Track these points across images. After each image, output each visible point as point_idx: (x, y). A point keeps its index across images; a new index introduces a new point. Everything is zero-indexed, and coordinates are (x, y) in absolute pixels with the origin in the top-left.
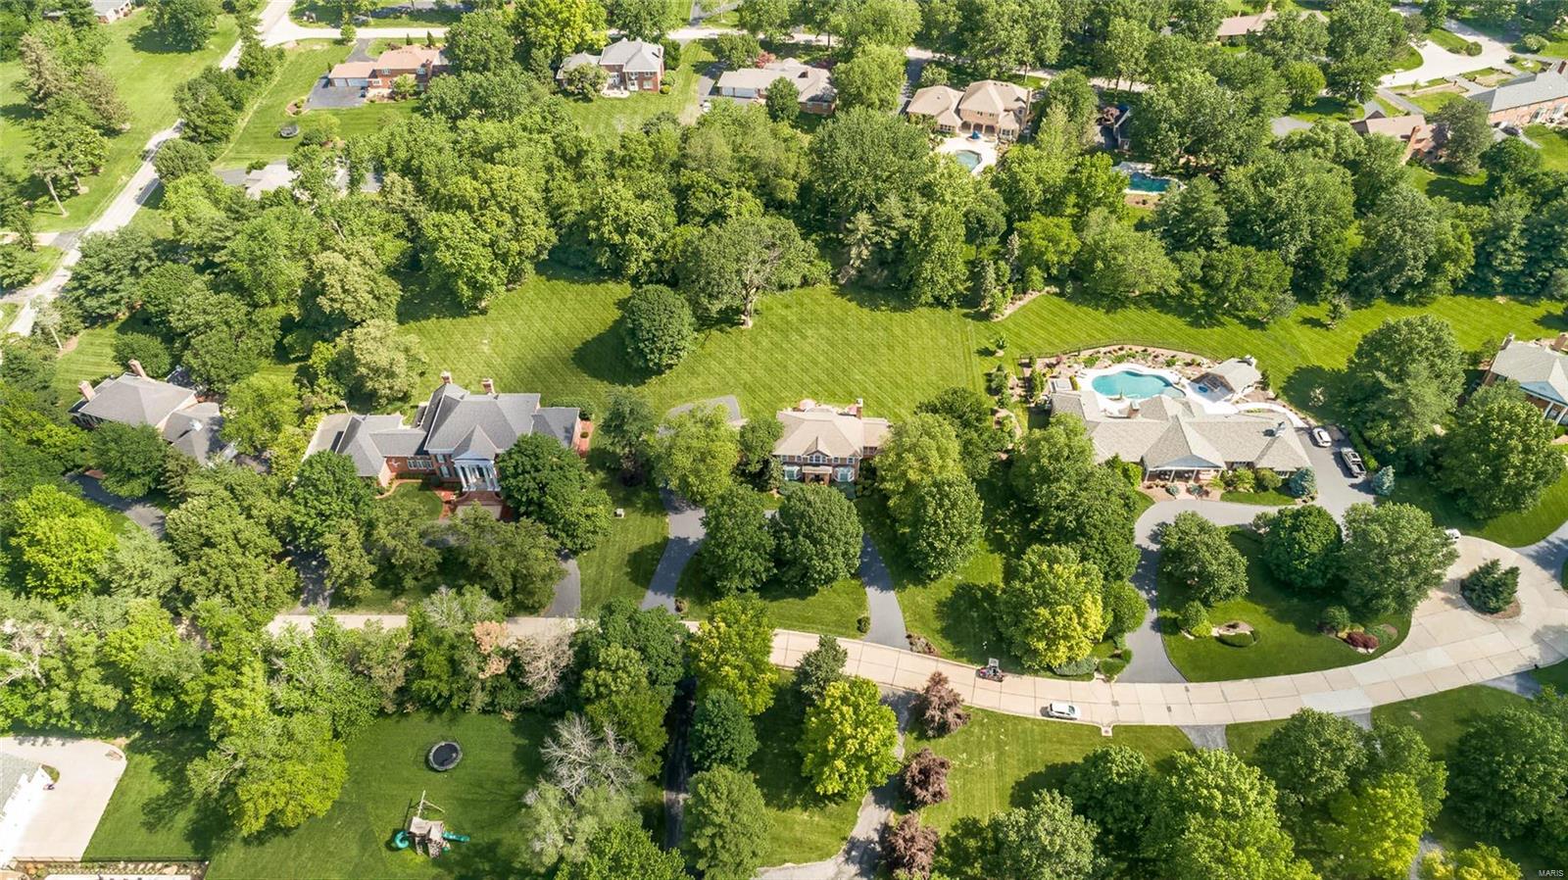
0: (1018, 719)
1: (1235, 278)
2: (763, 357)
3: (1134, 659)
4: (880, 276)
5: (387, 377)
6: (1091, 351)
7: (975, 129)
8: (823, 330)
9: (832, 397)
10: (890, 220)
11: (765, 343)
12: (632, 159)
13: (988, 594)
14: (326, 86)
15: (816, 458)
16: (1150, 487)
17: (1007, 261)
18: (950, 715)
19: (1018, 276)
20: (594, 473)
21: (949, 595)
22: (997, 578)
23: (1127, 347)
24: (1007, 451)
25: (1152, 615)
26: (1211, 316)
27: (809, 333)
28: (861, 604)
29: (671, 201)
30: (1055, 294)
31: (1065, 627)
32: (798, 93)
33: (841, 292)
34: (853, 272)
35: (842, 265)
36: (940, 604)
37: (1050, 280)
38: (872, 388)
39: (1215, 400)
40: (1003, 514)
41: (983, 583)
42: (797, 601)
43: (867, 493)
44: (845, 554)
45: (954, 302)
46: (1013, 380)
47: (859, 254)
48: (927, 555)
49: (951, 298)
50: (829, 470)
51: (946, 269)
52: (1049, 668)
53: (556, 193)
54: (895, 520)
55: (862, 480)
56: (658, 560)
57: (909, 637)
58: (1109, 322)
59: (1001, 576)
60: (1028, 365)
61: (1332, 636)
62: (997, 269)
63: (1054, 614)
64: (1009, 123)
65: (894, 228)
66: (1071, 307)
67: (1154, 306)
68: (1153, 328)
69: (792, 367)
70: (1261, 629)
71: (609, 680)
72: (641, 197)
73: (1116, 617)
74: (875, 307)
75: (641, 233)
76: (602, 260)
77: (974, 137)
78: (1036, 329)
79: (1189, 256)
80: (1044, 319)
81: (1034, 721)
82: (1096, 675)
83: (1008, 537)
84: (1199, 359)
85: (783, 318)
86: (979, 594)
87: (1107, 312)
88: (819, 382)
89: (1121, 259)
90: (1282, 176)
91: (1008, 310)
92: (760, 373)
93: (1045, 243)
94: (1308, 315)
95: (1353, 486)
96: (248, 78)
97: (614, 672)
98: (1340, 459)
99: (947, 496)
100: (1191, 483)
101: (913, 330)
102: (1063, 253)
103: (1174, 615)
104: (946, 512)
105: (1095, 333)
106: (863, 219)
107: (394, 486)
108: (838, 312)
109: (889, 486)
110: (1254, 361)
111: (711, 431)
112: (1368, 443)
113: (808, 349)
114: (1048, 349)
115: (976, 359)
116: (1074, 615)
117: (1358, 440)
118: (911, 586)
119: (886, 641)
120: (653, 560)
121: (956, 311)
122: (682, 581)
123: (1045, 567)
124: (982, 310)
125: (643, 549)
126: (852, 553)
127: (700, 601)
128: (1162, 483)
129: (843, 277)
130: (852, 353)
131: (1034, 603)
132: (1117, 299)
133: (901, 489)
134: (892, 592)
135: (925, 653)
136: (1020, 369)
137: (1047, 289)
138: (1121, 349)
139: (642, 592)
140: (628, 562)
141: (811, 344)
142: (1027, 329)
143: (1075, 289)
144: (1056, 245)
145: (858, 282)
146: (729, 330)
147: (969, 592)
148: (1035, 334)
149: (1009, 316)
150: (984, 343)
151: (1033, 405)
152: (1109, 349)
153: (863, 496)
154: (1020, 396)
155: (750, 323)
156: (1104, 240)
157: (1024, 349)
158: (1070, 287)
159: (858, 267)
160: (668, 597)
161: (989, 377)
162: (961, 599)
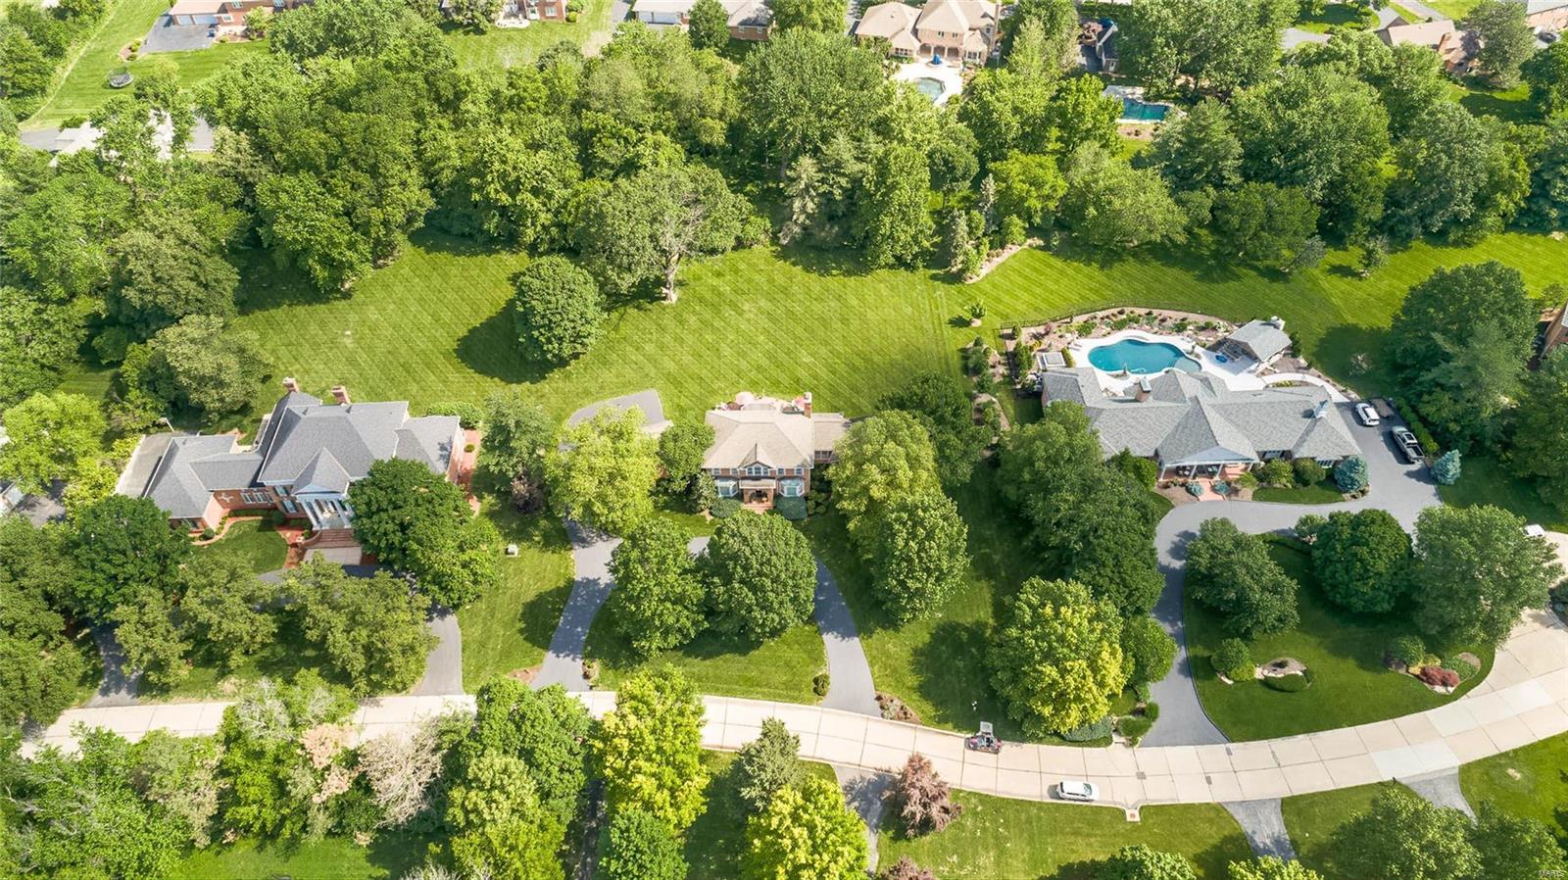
0: (1021, 804)
1: (1254, 223)
2: (690, 339)
3: (1161, 713)
4: (829, 233)
5: (215, 387)
6: (1085, 317)
7: (935, 54)
8: (763, 303)
9: (776, 387)
10: (839, 164)
11: (693, 319)
12: (522, 100)
13: (976, 633)
14: (168, 24)
15: (755, 470)
16: (1167, 487)
17: (981, 209)
18: (935, 811)
19: (993, 228)
20: (480, 498)
21: (927, 638)
22: (985, 614)
23: (1128, 310)
24: (990, 447)
25: (1181, 654)
26: (1224, 268)
27: (746, 307)
28: (817, 657)
29: (572, 150)
30: (1039, 248)
31: (1077, 688)
32: (726, 17)
33: (784, 254)
34: (797, 229)
35: (783, 220)
37: (1032, 231)
39: (1237, 372)
41: (968, 620)
42: (737, 657)
43: (821, 509)
44: (794, 600)
45: (919, 262)
46: (994, 357)
47: (803, 208)
48: (898, 596)
49: (915, 257)
50: (772, 484)
51: (908, 223)
52: (1057, 734)
53: (429, 146)
54: (855, 545)
55: (814, 494)
56: (561, 611)
57: (879, 698)
58: (1104, 279)
59: (990, 609)
60: (1011, 337)
61: (1402, 671)
62: (970, 221)
63: (1063, 672)
64: (975, 44)
65: (844, 175)
66: (1058, 263)
67: (1157, 259)
68: (1156, 285)
69: (726, 351)
70: (1315, 666)
71: (482, 805)
72: (535, 146)
73: (1137, 663)
74: (825, 271)
75: (536, 192)
76: (491, 225)
77: (936, 62)
78: (1017, 291)
79: (1196, 196)
80: (1026, 278)
81: (1040, 806)
82: (1115, 738)
84: (1215, 321)
85: (714, 289)
86: (965, 636)
87: (1102, 267)
88: (759, 368)
89: (1117, 203)
90: (1304, 95)
91: (985, 269)
92: (687, 359)
93: (1026, 187)
94: (1337, 263)
95: (1410, 474)
96: (70, 18)
97: (489, 791)
98: (1392, 441)
99: (921, 523)
100: (1217, 478)
102: (1048, 197)
103: (1206, 654)
104: (921, 543)
105: (1090, 294)
106: (807, 166)
107: (227, 527)
108: (780, 280)
109: (846, 505)
110: (1282, 323)
111: (621, 445)
112: (1424, 420)
113: (744, 326)
114: (1034, 316)
115: (948, 332)
116: (1089, 673)
117: (1411, 416)
118: (879, 630)
119: (851, 706)
120: (554, 610)
121: (922, 272)
122: (591, 637)
123: (1048, 610)
124: (954, 270)
125: (541, 597)
126: (802, 596)
127: (615, 664)
128: (1181, 480)
129: (786, 235)
130: (799, 331)
131: (1037, 658)
132: (1112, 250)
133: (863, 509)
134: (856, 639)
135: (900, 719)
136: (1000, 340)
137: (1029, 241)
138: (1121, 313)
139: (540, 654)
140: (523, 614)
141: (748, 320)
142: (1007, 292)
143: (1062, 241)
144: (1038, 189)
145: (804, 241)
146: (648, 306)
147: (952, 633)
148: (1018, 298)
149: (987, 276)
150: (958, 312)
151: (1019, 387)
152: (1106, 313)
153: (816, 514)
154: (1003, 376)
155: (674, 297)
156: (1096, 181)
157: (1005, 317)
158: (1057, 238)
159: (803, 223)
160: (573, 660)
161: (965, 354)
162: (942, 644)
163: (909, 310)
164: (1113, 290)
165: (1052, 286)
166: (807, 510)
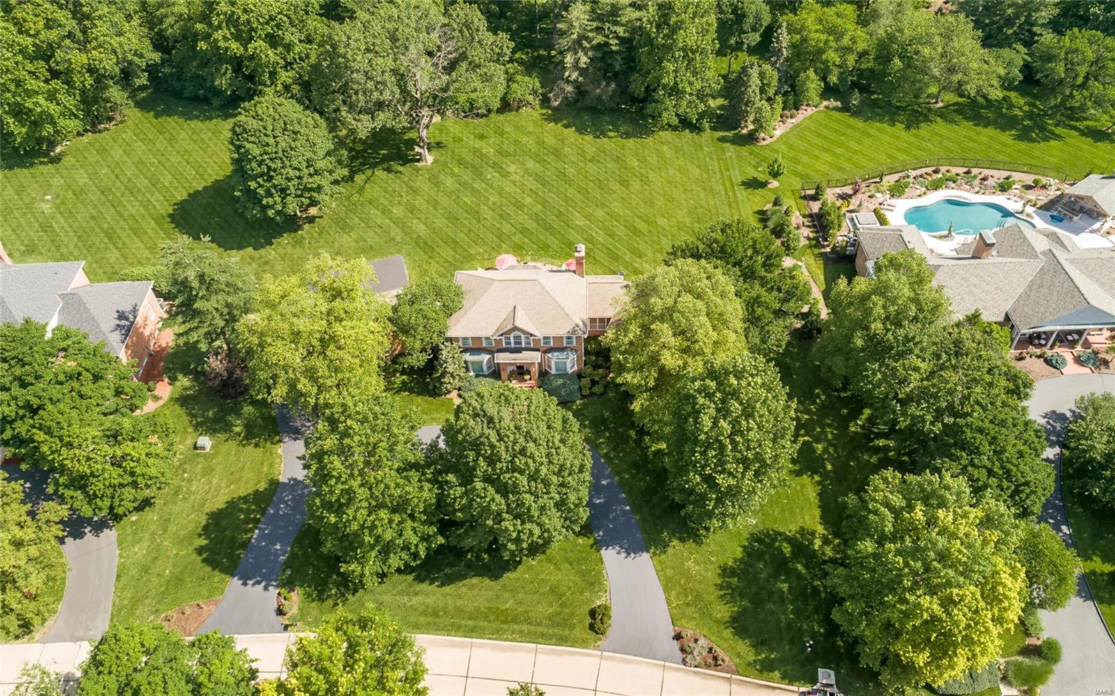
2: (445, 201)
4: (605, 90)
6: (896, 177)
8: (530, 164)
9: (543, 251)
10: (615, 11)
11: (449, 182)
13: (801, 547)
15: (513, 339)
16: (1020, 358)
17: (774, 62)
19: (786, 88)
20: (173, 380)
21: (739, 552)
22: (811, 519)
23: (943, 169)
24: (801, 316)
26: (1042, 128)
27: (512, 168)
28: (594, 581)
30: (836, 109)
31: (967, 626)
33: (555, 116)
34: (569, 88)
35: (554, 82)
36: (725, 571)
37: (829, 91)
38: (600, 236)
39: (1077, 231)
41: (791, 528)
42: (487, 581)
43: (596, 389)
44: (560, 505)
45: (706, 124)
46: (796, 218)
47: (575, 62)
48: (704, 497)
49: (701, 116)
50: (536, 357)
51: (695, 73)
52: (927, 687)
54: (642, 432)
55: (589, 370)
56: (256, 521)
57: (678, 637)
58: (912, 140)
59: (818, 513)
60: (814, 198)
62: (762, 75)
65: (621, 23)
66: (858, 123)
67: (967, 119)
68: (971, 144)
69: (488, 214)
74: (600, 133)
78: (817, 152)
79: (1006, 52)
80: (825, 138)
82: (1006, 691)
83: (819, 447)
84: (1044, 180)
85: (476, 152)
86: (787, 549)
87: (908, 128)
88: (524, 231)
91: (778, 129)
92: (441, 222)
99: (735, 393)
100: (1079, 348)
101: (653, 160)
102: (847, 50)
105: (898, 153)
106: (578, 14)
108: (550, 141)
109: (630, 378)
113: (509, 188)
114: (838, 175)
115: (742, 193)
116: (984, 603)
118: (675, 542)
119: (639, 648)
120: (247, 521)
121: (708, 136)
122: (293, 556)
123: (919, 514)
124: (744, 131)
125: (232, 505)
126: (572, 497)
127: (321, 593)
128: (1038, 351)
129: (557, 96)
130: (571, 192)
131: (907, 583)
132: (917, 112)
133: (652, 383)
134: (645, 556)
135: (707, 666)
136: (805, 202)
137: (825, 103)
138: (936, 172)
139: (221, 581)
140: (205, 528)
141: (514, 182)
142: (806, 152)
143: (862, 102)
144: (837, 40)
145: (577, 101)
146: (400, 168)
147: (771, 545)
148: (817, 158)
149: (781, 137)
150: (752, 173)
151: (828, 250)
152: (919, 172)
153: (592, 394)
154: (808, 238)
155: (429, 158)
156: (900, 31)
157: (805, 178)
158: (856, 99)
159: (576, 81)
160: (266, 588)
161: (763, 217)
162: (759, 560)
163: (696, 172)
164: (924, 150)
165: (856, 147)
166: (580, 389)
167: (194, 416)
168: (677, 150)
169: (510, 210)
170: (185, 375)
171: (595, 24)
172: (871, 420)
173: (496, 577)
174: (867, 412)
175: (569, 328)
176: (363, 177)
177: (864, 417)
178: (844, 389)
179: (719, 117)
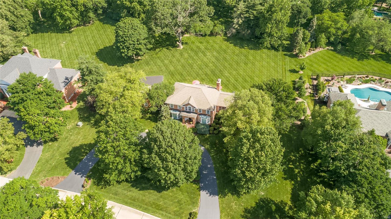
4: (246, 32)
6: (350, 76)
9: (211, 82)
13: (280, 208)
17: (309, 30)
19: (314, 39)
20: (79, 102)
22: (287, 198)
23: (370, 76)
24: (300, 120)
33: (228, 40)
34: (234, 30)
37: (329, 43)
40: (295, 156)
41: (277, 200)
42: (156, 192)
43: (215, 132)
45: (280, 49)
46: (307, 85)
47: (237, 22)
49: (279, 46)
50: (196, 116)
54: (227, 151)
55: (214, 124)
56: (87, 153)
58: (360, 65)
59: (290, 196)
60: (316, 79)
62: (304, 34)
66: (339, 56)
67: (384, 60)
68: (384, 69)
74: (242, 47)
78: (320, 64)
80: (325, 59)
83: (296, 171)
87: (358, 60)
89: (371, 32)
91: (307, 54)
101: (258, 58)
105: (352, 68)
113: (205, 59)
114: (327, 73)
115: (288, 74)
120: (84, 152)
121: (281, 53)
122: (94, 168)
124: (294, 53)
125: (81, 146)
127: (98, 183)
132: (363, 55)
136: (311, 80)
137: (327, 48)
138: (367, 77)
139: (69, 171)
140: (70, 152)
141: (208, 58)
142: (316, 63)
143: (342, 49)
144: (335, 25)
145: (236, 35)
146: (171, 49)
147: (267, 205)
148: (320, 66)
149: (308, 57)
150: (294, 67)
151: (317, 98)
152: (360, 76)
153: (213, 133)
154: (310, 93)
155: (182, 47)
156: (361, 24)
157: (314, 72)
158: (339, 47)
159: (237, 28)
160: (82, 177)
161: (294, 83)
162: (261, 209)
163: (273, 64)
164: (363, 69)
165: (336, 63)
166: (209, 131)
167: (80, 115)
168: (268, 56)
169: (204, 67)
170: (83, 101)
171: (246, 9)
172: (320, 164)
173: (160, 192)
174: (319, 161)
175: (208, 107)
176: (159, 50)
177: (318, 163)
178: (312, 150)
179: (286, 47)
